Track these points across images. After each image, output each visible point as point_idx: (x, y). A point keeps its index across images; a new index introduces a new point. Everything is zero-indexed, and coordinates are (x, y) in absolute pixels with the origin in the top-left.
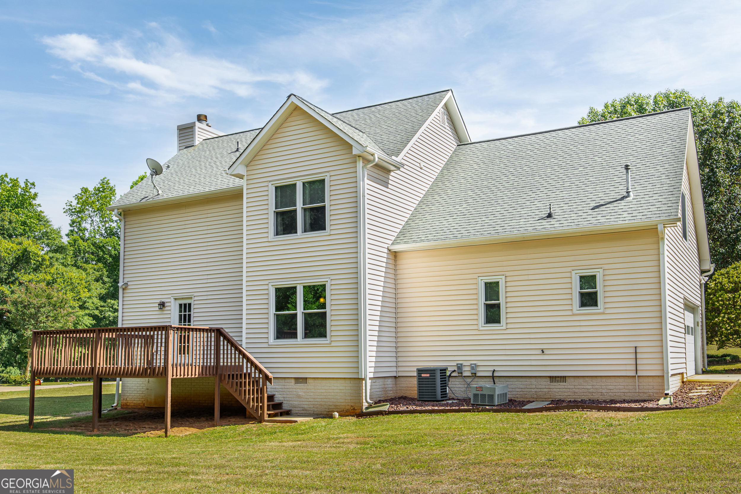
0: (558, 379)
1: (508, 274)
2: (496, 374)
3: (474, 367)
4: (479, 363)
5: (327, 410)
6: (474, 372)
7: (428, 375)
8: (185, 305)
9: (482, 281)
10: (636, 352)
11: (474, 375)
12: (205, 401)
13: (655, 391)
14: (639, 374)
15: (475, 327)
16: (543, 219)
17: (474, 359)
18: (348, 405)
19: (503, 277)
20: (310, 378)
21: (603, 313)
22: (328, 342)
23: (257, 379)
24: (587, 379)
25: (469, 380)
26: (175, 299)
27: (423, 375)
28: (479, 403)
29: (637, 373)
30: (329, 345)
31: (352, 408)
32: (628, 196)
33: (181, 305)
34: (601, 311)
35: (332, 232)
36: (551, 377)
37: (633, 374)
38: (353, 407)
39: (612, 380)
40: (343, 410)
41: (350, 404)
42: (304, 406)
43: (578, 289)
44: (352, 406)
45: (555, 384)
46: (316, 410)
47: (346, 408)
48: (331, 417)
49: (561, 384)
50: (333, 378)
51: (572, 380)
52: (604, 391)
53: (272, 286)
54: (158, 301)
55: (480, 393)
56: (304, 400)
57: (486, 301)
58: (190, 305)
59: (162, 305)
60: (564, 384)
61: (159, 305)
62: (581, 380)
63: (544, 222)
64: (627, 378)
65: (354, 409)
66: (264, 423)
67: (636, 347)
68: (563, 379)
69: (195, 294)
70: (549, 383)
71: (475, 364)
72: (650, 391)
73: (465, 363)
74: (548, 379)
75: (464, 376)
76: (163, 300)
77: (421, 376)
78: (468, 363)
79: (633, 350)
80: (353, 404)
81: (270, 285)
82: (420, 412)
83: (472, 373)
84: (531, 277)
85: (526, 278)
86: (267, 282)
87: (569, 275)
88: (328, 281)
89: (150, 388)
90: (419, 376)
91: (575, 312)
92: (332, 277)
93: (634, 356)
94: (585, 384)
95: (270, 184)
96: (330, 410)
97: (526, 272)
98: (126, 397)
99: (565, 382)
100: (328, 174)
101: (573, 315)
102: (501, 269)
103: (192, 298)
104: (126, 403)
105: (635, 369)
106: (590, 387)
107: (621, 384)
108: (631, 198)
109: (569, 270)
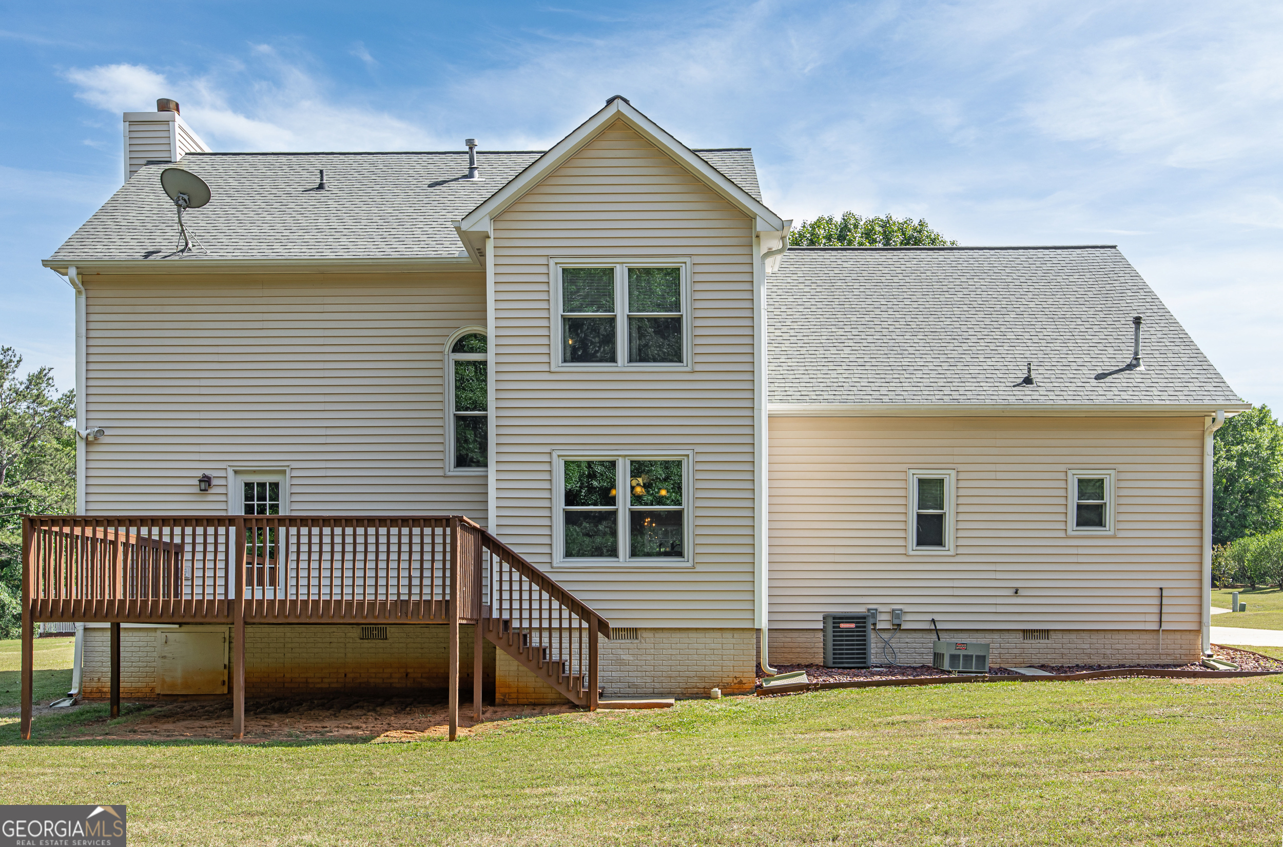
0: (1036, 634)
1: (961, 467)
2: (940, 626)
3: (896, 614)
4: (907, 609)
5: (683, 685)
6: (896, 622)
7: (853, 625)
8: (262, 485)
9: (915, 476)
10: (1161, 596)
11: (895, 627)
12: (322, 678)
13: (1183, 652)
14: (1164, 627)
15: (902, 551)
16: (1018, 385)
17: (897, 602)
18: (728, 677)
19: (953, 473)
20: (645, 629)
21: (1114, 537)
22: (689, 564)
23: (524, 632)
24: (1083, 634)
25: (886, 636)
26: (236, 472)
27: (842, 625)
29: (1161, 626)
30: (692, 570)
31: (735, 681)
32: (1138, 365)
33: (249, 486)
34: (1111, 533)
35: (698, 368)
36: (1024, 631)
37: (1155, 627)
38: (738, 680)
39: (1121, 636)
41: (731, 674)
42: (631, 680)
43: (1076, 500)
44: (735, 677)
45: (1033, 641)
46: (657, 685)
47: (729, 681)
48: (707, 696)
49: (1042, 641)
50: (697, 629)
51: (1060, 635)
52: (1108, 652)
53: (559, 456)
54: (200, 474)
55: (962, 653)
56: (631, 668)
57: (919, 509)
58: (275, 486)
59: (206, 482)
60: (1046, 641)
61: (200, 481)
62: (1073, 636)
63: (1018, 391)
65: (741, 682)
66: (598, 710)
67: (1161, 589)
68: (1046, 633)
69: (292, 465)
70: (1021, 639)
71: (901, 610)
72: (1176, 652)
73: (881, 608)
74: (1021, 634)
75: (879, 629)
76: (208, 473)
77: (839, 627)
78: (888, 609)
79: (1157, 593)
80: (737, 675)
81: (555, 455)
83: (893, 625)
84: (1000, 476)
85: (992, 475)
86: (547, 449)
87: (1062, 476)
88: (688, 456)
89: (170, 655)
90: (834, 627)
91: (1070, 532)
92: (698, 449)
93: (1157, 601)
94: (1079, 641)
95: (552, 262)
96: (689, 685)
97: (992, 467)
98: (99, 675)
99: (1048, 639)
100: (687, 260)
101: (1068, 537)
102: (949, 459)
103: (284, 472)
104: (97, 688)
105: (1158, 620)
106: (1087, 646)
107: (1135, 642)
108: (1142, 368)
109: (1063, 468)
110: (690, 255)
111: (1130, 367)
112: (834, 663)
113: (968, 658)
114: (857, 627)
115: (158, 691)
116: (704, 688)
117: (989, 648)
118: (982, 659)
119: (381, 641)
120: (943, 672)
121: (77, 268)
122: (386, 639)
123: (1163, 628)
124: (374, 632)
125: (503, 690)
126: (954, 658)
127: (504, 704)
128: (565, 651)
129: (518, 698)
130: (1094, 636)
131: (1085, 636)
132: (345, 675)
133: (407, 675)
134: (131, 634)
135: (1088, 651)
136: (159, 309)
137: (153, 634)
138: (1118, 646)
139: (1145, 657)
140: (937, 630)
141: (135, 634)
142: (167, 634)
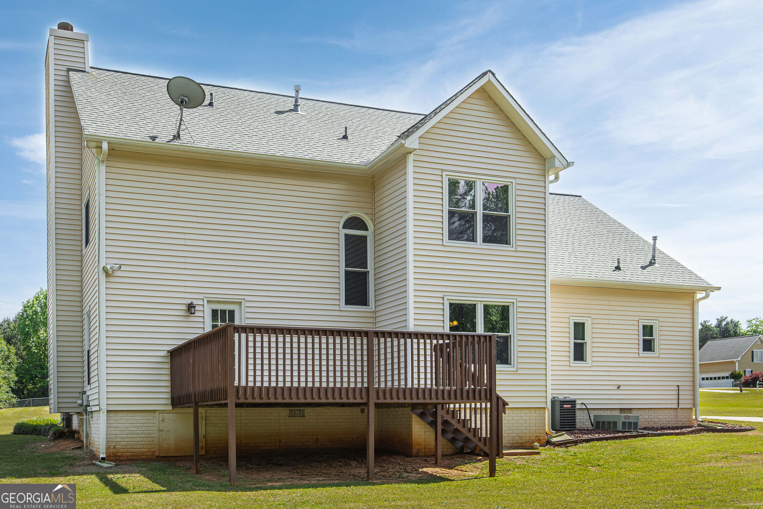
0: (626, 411)
1: (593, 317)
4: (571, 397)
7: (570, 406)
8: (223, 312)
9: (572, 321)
10: (679, 390)
12: (266, 443)
13: (686, 420)
15: (567, 363)
16: (614, 270)
17: (566, 393)
18: (533, 436)
19: (589, 320)
21: (658, 358)
22: (514, 369)
26: (210, 302)
27: (565, 406)
28: (627, 430)
30: (516, 373)
32: (655, 263)
33: (216, 311)
34: (657, 355)
35: (520, 249)
36: (620, 409)
37: (676, 407)
38: (538, 438)
39: (662, 411)
40: (528, 442)
41: (535, 435)
43: (642, 337)
44: (537, 436)
47: (531, 439)
51: (636, 411)
52: (656, 420)
53: (447, 300)
55: (627, 421)
57: (574, 340)
58: (232, 312)
59: (191, 308)
62: (642, 412)
64: (670, 410)
67: (678, 386)
68: (629, 410)
69: (247, 298)
71: (569, 397)
73: (559, 397)
74: (619, 411)
77: (563, 407)
78: (562, 397)
79: (676, 388)
80: (538, 435)
81: (445, 299)
82: (607, 439)
84: (611, 322)
85: (606, 321)
86: (441, 295)
87: (636, 323)
88: (513, 303)
89: (165, 429)
90: (561, 407)
91: (641, 355)
92: (519, 299)
93: (676, 393)
94: (644, 414)
95: (444, 174)
96: (514, 442)
97: (606, 317)
98: (115, 444)
99: (631, 413)
100: (513, 181)
101: (640, 357)
102: (588, 311)
103: (240, 303)
104: (114, 453)
105: (677, 403)
106: (647, 417)
107: (667, 415)
108: (656, 265)
109: (637, 318)
110: (515, 178)
111: (651, 263)
112: (561, 428)
113: (630, 423)
114: (572, 407)
115: (157, 454)
116: (521, 443)
117: (639, 418)
118: (636, 424)
119: (302, 418)
120: (619, 432)
121: (108, 143)
122: (304, 416)
123: (679, 407)
124: (297, 412)
125: (417, 447)
126: (624, 423)
127: (417, 456)
128: (478, 422)
129: (425, 452)
130: (651, 412)
131: (647, 411)
132: (280, 441)
133: (317, 440)
134: (136, 414)
135: (647, 420)
136: (156, 180)
137: (153, 414)
138: (659, 417)
139: (671, 422)
140: (587, 409)
141: (140, 414)
142: (163, 414)
